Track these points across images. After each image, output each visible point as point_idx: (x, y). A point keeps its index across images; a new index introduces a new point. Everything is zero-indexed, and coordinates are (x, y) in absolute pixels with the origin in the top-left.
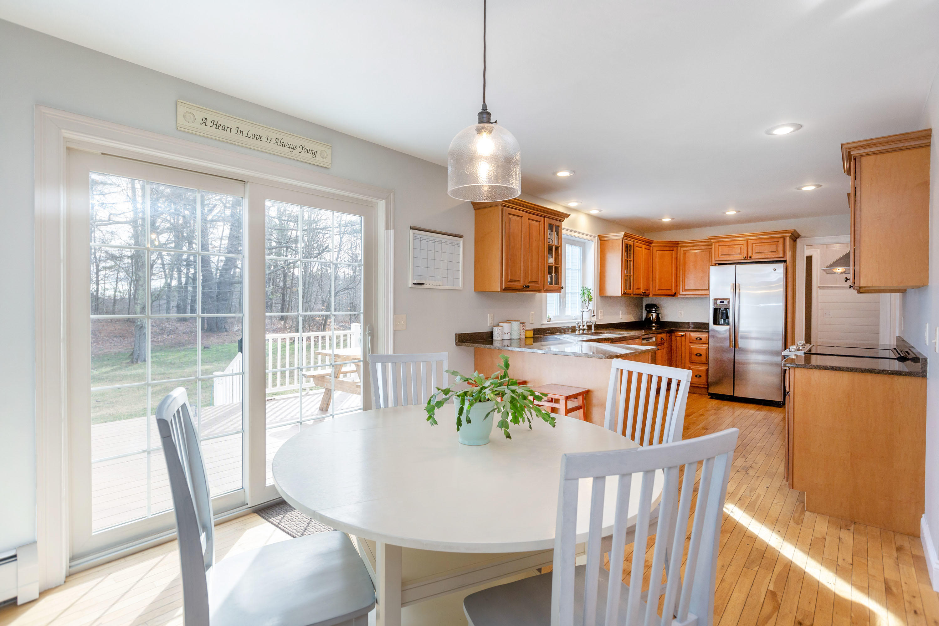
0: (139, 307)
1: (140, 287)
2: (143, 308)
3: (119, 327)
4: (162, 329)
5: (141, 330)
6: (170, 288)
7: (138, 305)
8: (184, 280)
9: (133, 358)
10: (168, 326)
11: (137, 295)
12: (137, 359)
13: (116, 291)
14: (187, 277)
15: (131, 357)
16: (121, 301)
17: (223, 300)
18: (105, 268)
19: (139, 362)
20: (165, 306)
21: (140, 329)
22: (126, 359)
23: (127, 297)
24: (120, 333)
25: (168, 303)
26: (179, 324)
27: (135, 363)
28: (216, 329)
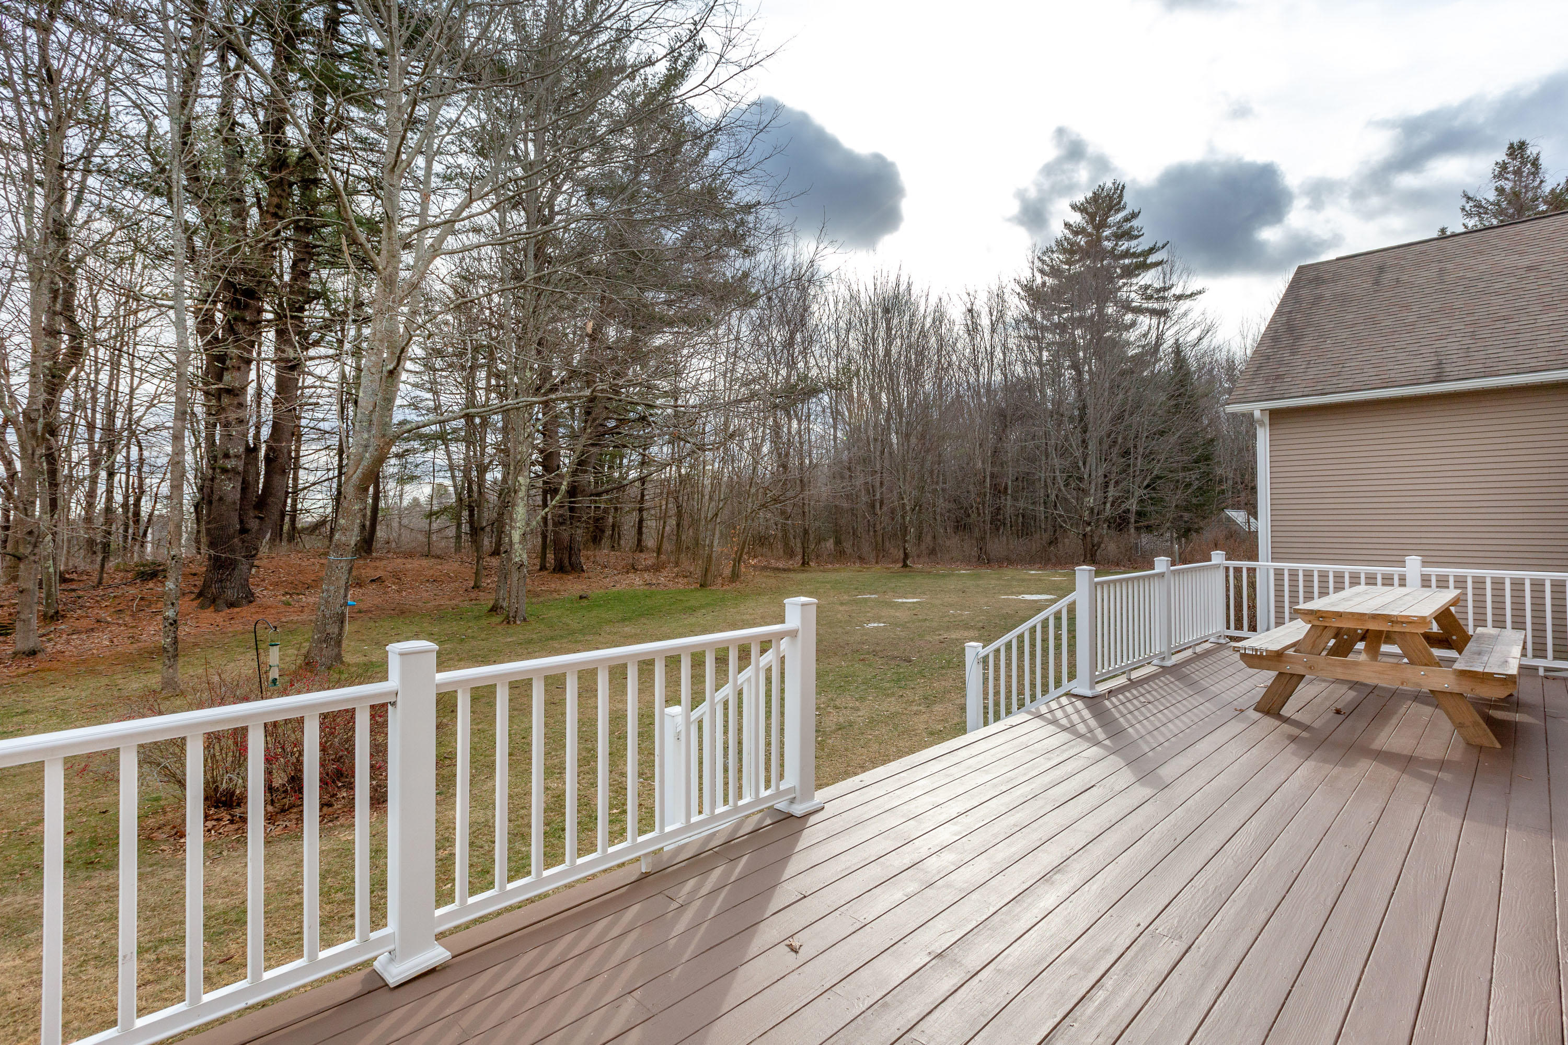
5: (521, 569)
9: (508, 615)
19: (518, 622)
21: (519, 568)
27: (512, 623)
28: (569, 568)
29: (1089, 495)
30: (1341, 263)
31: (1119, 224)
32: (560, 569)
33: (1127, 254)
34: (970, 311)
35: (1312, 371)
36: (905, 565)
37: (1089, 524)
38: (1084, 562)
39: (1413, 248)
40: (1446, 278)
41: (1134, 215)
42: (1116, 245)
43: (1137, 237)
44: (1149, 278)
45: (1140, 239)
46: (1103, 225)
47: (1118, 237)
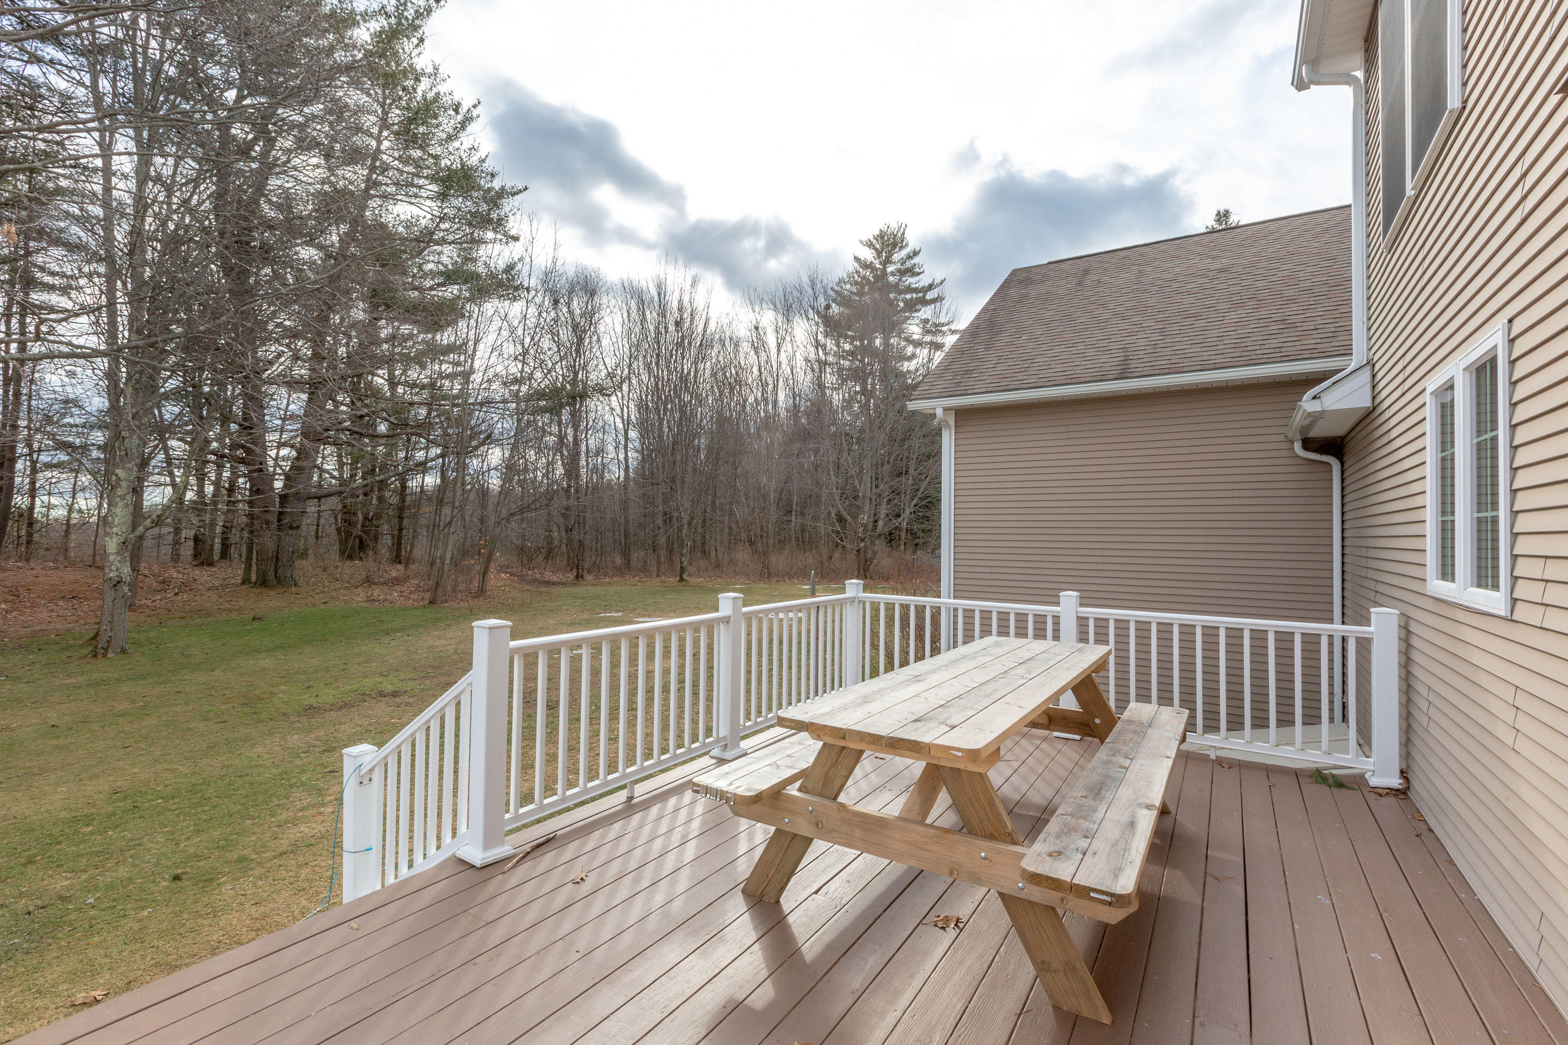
0: (114, 540)
1: (118, 499)
2: (124, 543)
3: (72, 578)
4: (164, 582)
5: (118, 587)
6: (181, 503)
7: (111, 538)
8: (209, 489)
9: (97, 646)
10: (175, 575)
11: (111, 516)
12: (106, 649)
13: (70, 510)
14: (217, 484)
15: (94, 642)
16: (80, 528)
17: (291, 528)
18: (49, 466)
19: (110, 655)
20: (171, 537)
21: (115, 586)
22: (81, 646)
23: (94, 519)
24: (73, 591)
25: (177, 531)
26: (197, 572)
27: (100, 656)
28: (274, 582)
29: (864, 513)
30: (1052, 266)
31: (903, 262)
32: (263, 582)
33: (909, 290)
34: (757, 328)
35: (1000, 367)
36: (682, 580)
37: (863, 540)
38: (857, 577)
39: (1117, 254)
40: (1144, 279)
41: (916, 253)
42: (900, 280)
43: (919, 274)
44: (926, 312)
45: (921, 276)
46: (887, 261)
47: (903, 273)
